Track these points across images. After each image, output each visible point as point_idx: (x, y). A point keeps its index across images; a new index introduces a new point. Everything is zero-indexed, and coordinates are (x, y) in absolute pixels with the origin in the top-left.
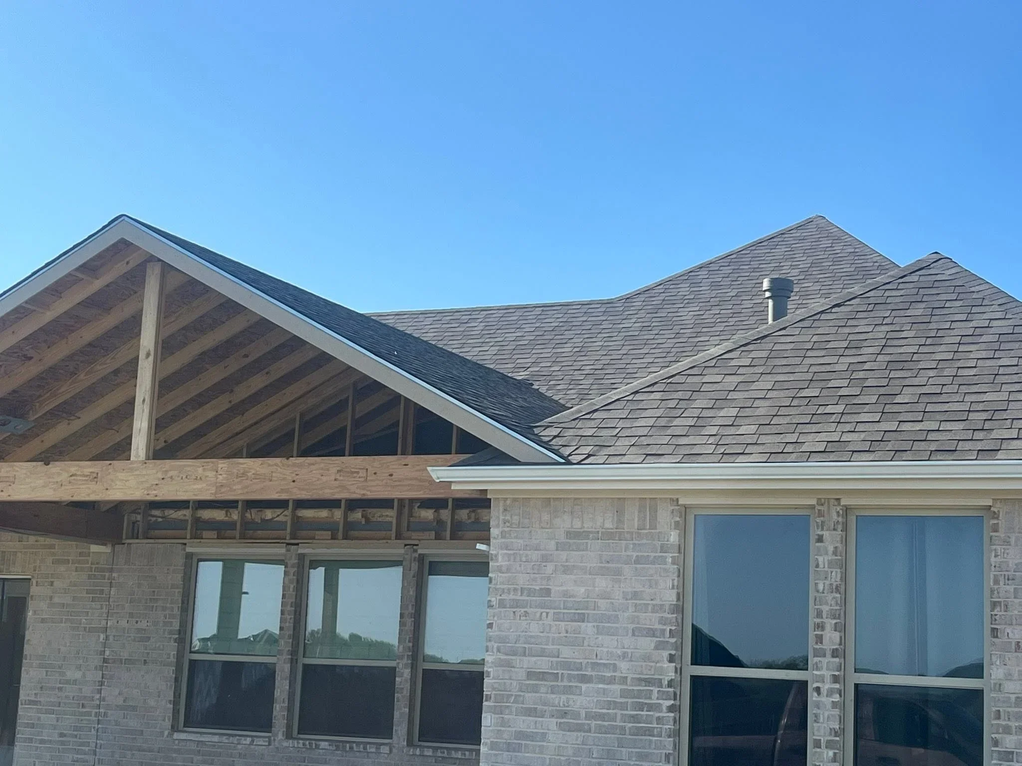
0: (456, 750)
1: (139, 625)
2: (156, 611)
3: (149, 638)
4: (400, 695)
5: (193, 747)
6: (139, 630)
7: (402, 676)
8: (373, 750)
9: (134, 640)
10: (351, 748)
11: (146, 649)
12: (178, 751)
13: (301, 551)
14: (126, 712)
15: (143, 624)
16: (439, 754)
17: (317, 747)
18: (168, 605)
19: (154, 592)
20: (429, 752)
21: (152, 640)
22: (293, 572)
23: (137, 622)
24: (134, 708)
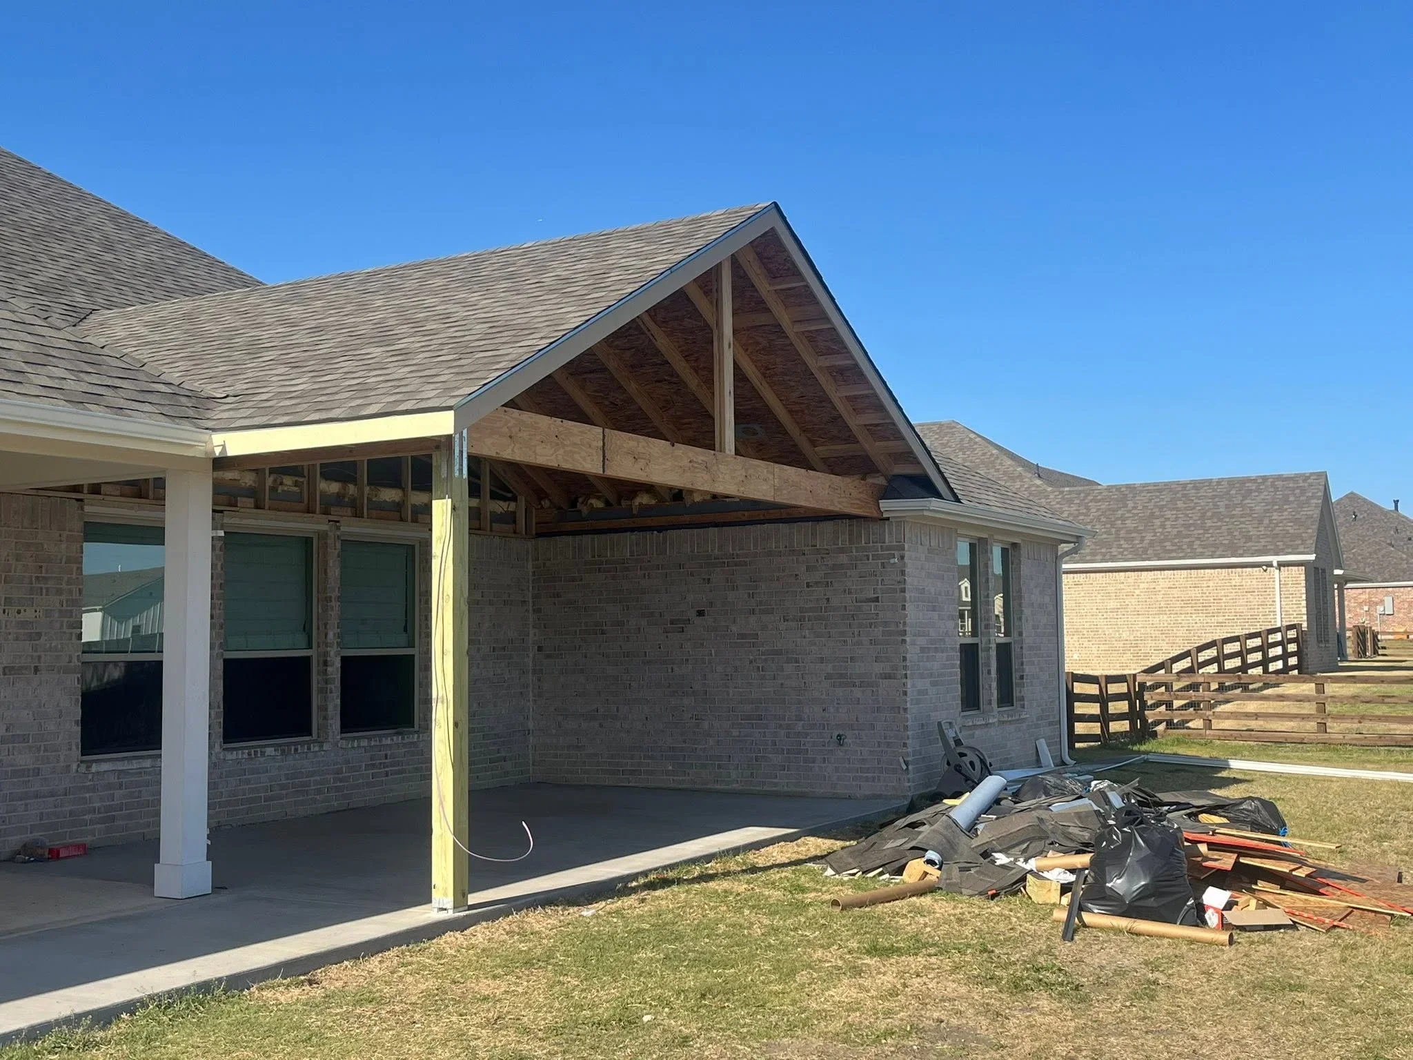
0: (386, 736)
1: (21, 617)
2: (47, 595)
3: (39, 635)
4: (333, 686)
5: (113, 779)
6: (23, 624)
7: (332, 665)
8: (317, 749)
9: (17, 639)
10: (296, 750)
11: (36, 651)
12: (94, 789)
13: (225, 521)
14: (11, 745)
15: (29, 615)
16: (373, 743)
17: (263, 754)
18: (64, 586)
19: (41, 567)
20: (364, 743)
21: (44, 638)
22: (220, 545)
23: (19, 612)
24: (25, 739)
